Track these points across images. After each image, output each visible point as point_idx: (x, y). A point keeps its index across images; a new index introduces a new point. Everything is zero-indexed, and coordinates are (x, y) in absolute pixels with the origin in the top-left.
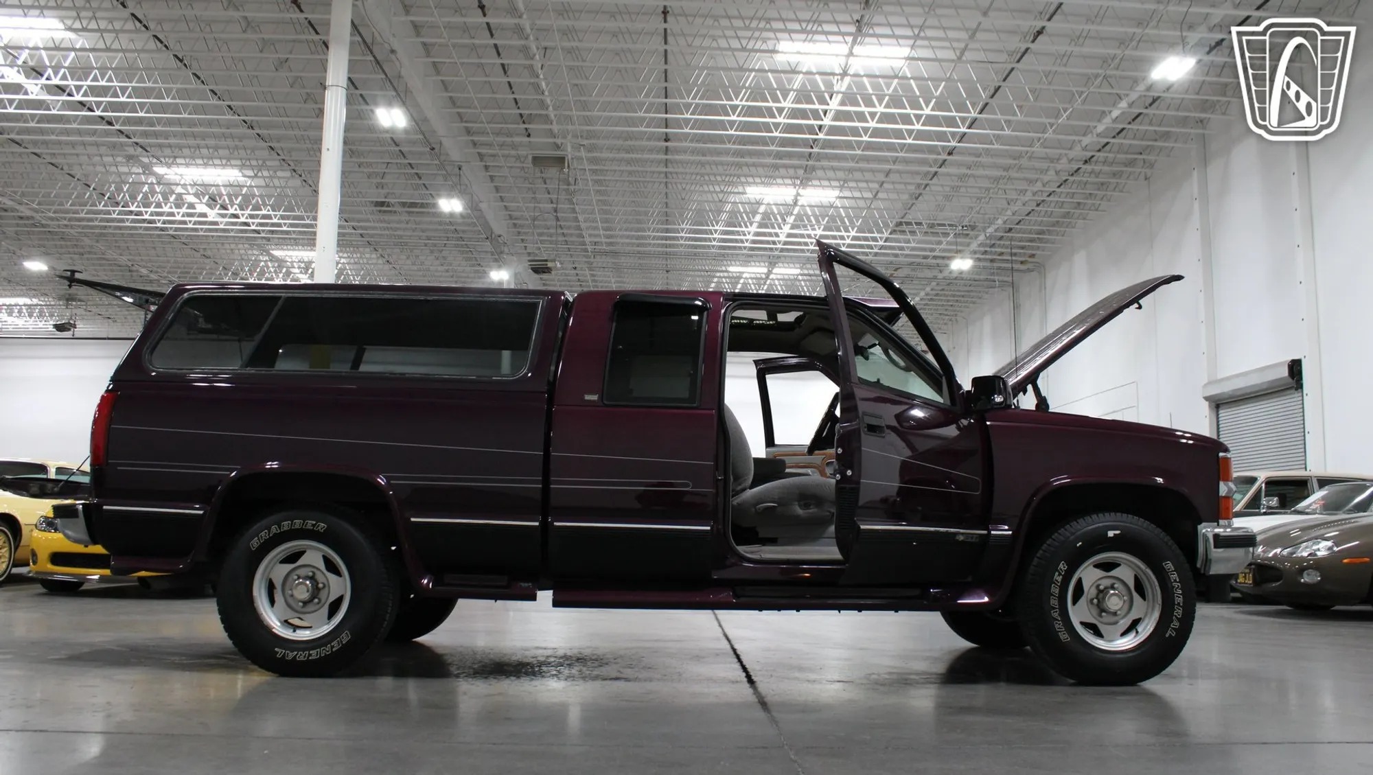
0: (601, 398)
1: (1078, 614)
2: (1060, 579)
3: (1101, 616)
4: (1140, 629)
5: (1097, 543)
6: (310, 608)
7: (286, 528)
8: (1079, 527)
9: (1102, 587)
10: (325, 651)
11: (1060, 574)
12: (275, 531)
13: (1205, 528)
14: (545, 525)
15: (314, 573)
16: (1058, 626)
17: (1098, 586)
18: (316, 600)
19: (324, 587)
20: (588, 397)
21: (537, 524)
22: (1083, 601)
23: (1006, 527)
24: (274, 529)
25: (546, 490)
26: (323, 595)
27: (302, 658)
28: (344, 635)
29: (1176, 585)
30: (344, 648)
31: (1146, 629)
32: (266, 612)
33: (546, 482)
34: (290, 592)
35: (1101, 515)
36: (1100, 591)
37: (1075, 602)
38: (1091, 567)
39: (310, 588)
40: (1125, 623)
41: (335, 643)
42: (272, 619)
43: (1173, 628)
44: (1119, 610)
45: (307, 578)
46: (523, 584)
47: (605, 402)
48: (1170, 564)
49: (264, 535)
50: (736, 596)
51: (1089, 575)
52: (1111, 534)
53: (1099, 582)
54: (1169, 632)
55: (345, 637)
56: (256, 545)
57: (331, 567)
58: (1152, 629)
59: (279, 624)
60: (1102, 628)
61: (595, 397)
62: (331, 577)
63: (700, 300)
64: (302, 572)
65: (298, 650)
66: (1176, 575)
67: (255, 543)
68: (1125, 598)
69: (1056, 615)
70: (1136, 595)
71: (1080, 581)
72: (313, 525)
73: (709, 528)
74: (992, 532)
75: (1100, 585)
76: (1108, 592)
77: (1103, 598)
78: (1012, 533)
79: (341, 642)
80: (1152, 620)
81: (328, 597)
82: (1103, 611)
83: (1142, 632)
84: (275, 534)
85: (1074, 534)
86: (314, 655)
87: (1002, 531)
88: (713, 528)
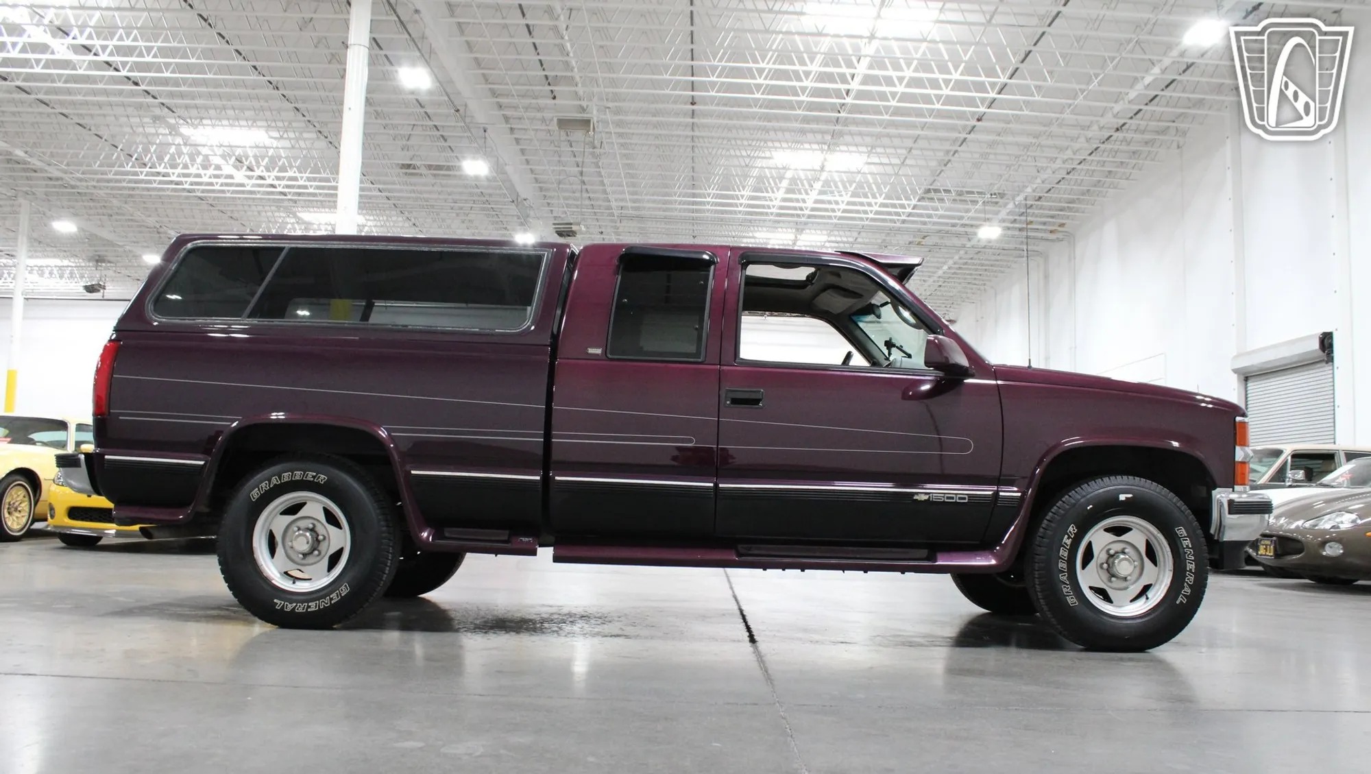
0: (605, 352)
1: (1087, 578)
2: (1069, 542)
3: (1110, 581)
4: (1150, 594)
5: (1110, 507)
6: (310, 559)
7: (286, 480)
8: (1090, 490)
9: (1112, 552)
10: (324, 603)
11: (1069, 538)
12: (275, 482)
13: (1220, 493)
14: (546, 479)
15: (314, 525)
16: (1066, 589)
17: (1108, 551)
18: (316, 552)
19: (325, 538)
20: (591, 351)
21: (538, 478)
22: (1092, 564)
23: (1015, 489)
24: (275, 481)
25: (547, 444)
26: (323, 547)
27: (301, 610)
28: (343, 587)
29: (1188, 551)
30: (343, 600)
31: (1157, 595)
32: (267, 567)
33: (548, 436)
34: (290, 544)
35: (1112, 478)
36: (1112, 556)
37: (1084, 566)
38: (1102, 530)
39: (310, 540)
40: (1136, 588)
41: (334, 595)
42: (271, 569)
43: (1184, 595)
44: (1130, 575)
45: (308, 529)
46: (523, 539)
47: (609, 356)
48: (1183, 530)
49: (265, 486)
50: (739, 555)
51: (1099, 538)
52: (1122, 497)
53: (1110, 546)
54: (1180, 599)
55: (344, 590)
56: (256, 497)
57: (331, 519)
58: (1163, 595)
59: (279, 575)
60: (1111, 593)
61: (599, 351)
62: (332, 529)
63: (708, 255)
64: (302, 524)
65: (297, 602)
66: (1189, 541)
67: (255, 494)
68: (1136, 563)
69: (1064, 578)
70: (1147, 561)
71: (1090, 545)
72: (314, 477)
73: (712, 485)
74: (1001, 494)
75: (1110, 549)
76: (1118, 557)
77: (1113, 563)
78: (1019, 494)
79: (341, 594)
80: (1163, 586)
81: (328, 549)
82: (1113, 576)
83: (1153, 597)
84: (275, 485)
85: (1084, 496)
86: (313, 607)
87: (1011, 492)
88: (716, 485)
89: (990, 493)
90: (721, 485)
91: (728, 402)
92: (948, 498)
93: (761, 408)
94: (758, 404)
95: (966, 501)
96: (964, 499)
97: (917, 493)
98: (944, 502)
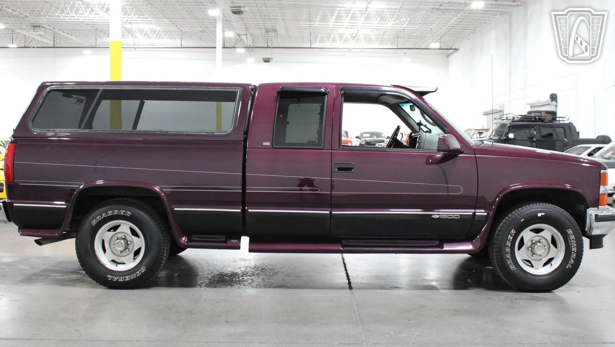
0: (272, 144)
1: (521, 255)
2: (511, 238)
3: (532, 256)
4: (553, 262)
5: (532, 220)
6: (124, 253)
7: (110, 214)
8: (523, 211)
9: (534, 242)
10: (133, 276)
11: (511, 236)
12: (104, 216)
13: (591, 210)
14: (244, 211)
15: (125, 236)
16: (510, 262)
17: (532, 241)
18: (127, 250)
19: (131, 243)
20: (265, 144)
21: (240, 211)
22: (523, 248)
23: (483, 211)
24: (104, 215)
25: (244, 193)
26: (130, 247)
27: (121, 280)
28: (142, 268)
29: (573, 241)
30: (143, 275)
31: (556, 264)
32: (102, 257)
33: (244, 188)
34: (113, 246)
35: (534, 205)
36: (534, 244)
37: (519, 249)
38: (529, 231)
39: (124, 244)
40: (545, 260)
41: (138, 272)
42: (105, 259)
43: (570, 264)
44: (543, 253)
45: (122, 239)
46: (233, 241)
47: (274, 146)
48: (571, 231)
49: (99, 218)
50: (343, 246)
51: (527, 235)
52: (539, 215)
53: (533, 239)
54: (568, 266)
55: (143, 270)
56: (95, 224)
57: (134, 233)
58: (559, 264)
59: (108, 262)
60: (533, 262)
61: (268, 144)
62: (135, 238)
63: (324, 89)
64: (119, 236)
65: (120, 276)
66: (573, 236)
67: (94, 222)
68: (546, 247)
69: (508, 256)
70: (552, 246)
71: (522, 238)
72: (124, 213)
73: (328, 212)
74: (477, 214)
75: (533, 240)
76: (537, 244)
77: (534, 247)
78: (486, 214)
79: (141, 272)
80: (560, 259)
81: (133, 249)
82: (534, 254)
83: (555, 264)
84: (104, 217)
85: (520, 214)
86: (127, 278)
87: (481, 213)
88: (331, 212)
89: (471, 213)
90: (333, 212)
91: (336, 170)
92: (449, 217)
93: (353, 172)
94: (351, 170)
95: (459, 218)
96: (458, 217)
97: (433, 214)
98: (447, 218)
